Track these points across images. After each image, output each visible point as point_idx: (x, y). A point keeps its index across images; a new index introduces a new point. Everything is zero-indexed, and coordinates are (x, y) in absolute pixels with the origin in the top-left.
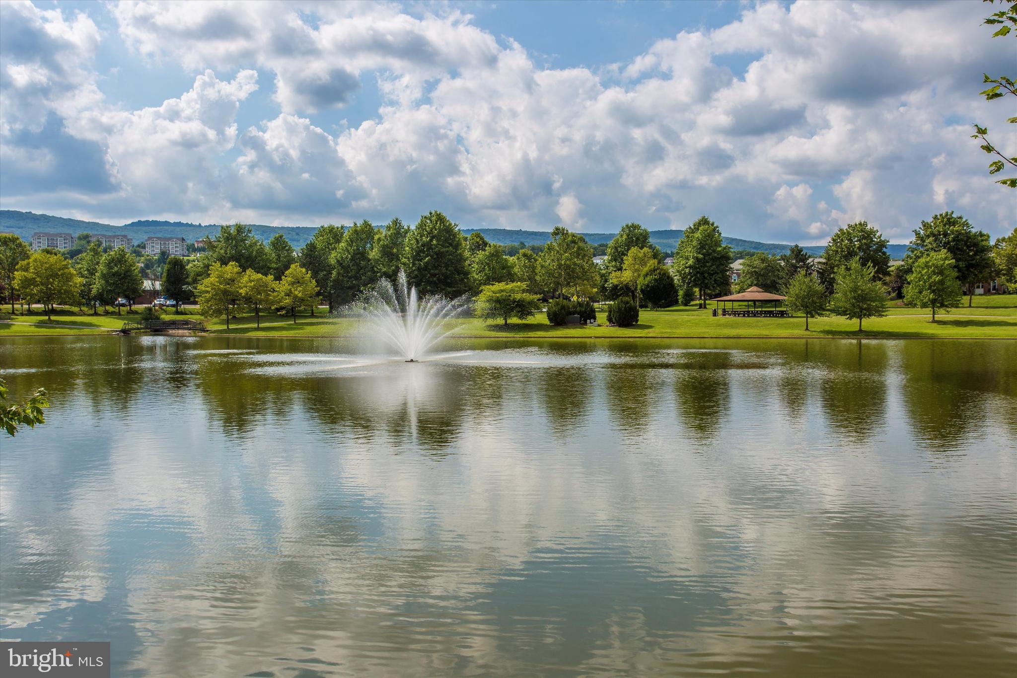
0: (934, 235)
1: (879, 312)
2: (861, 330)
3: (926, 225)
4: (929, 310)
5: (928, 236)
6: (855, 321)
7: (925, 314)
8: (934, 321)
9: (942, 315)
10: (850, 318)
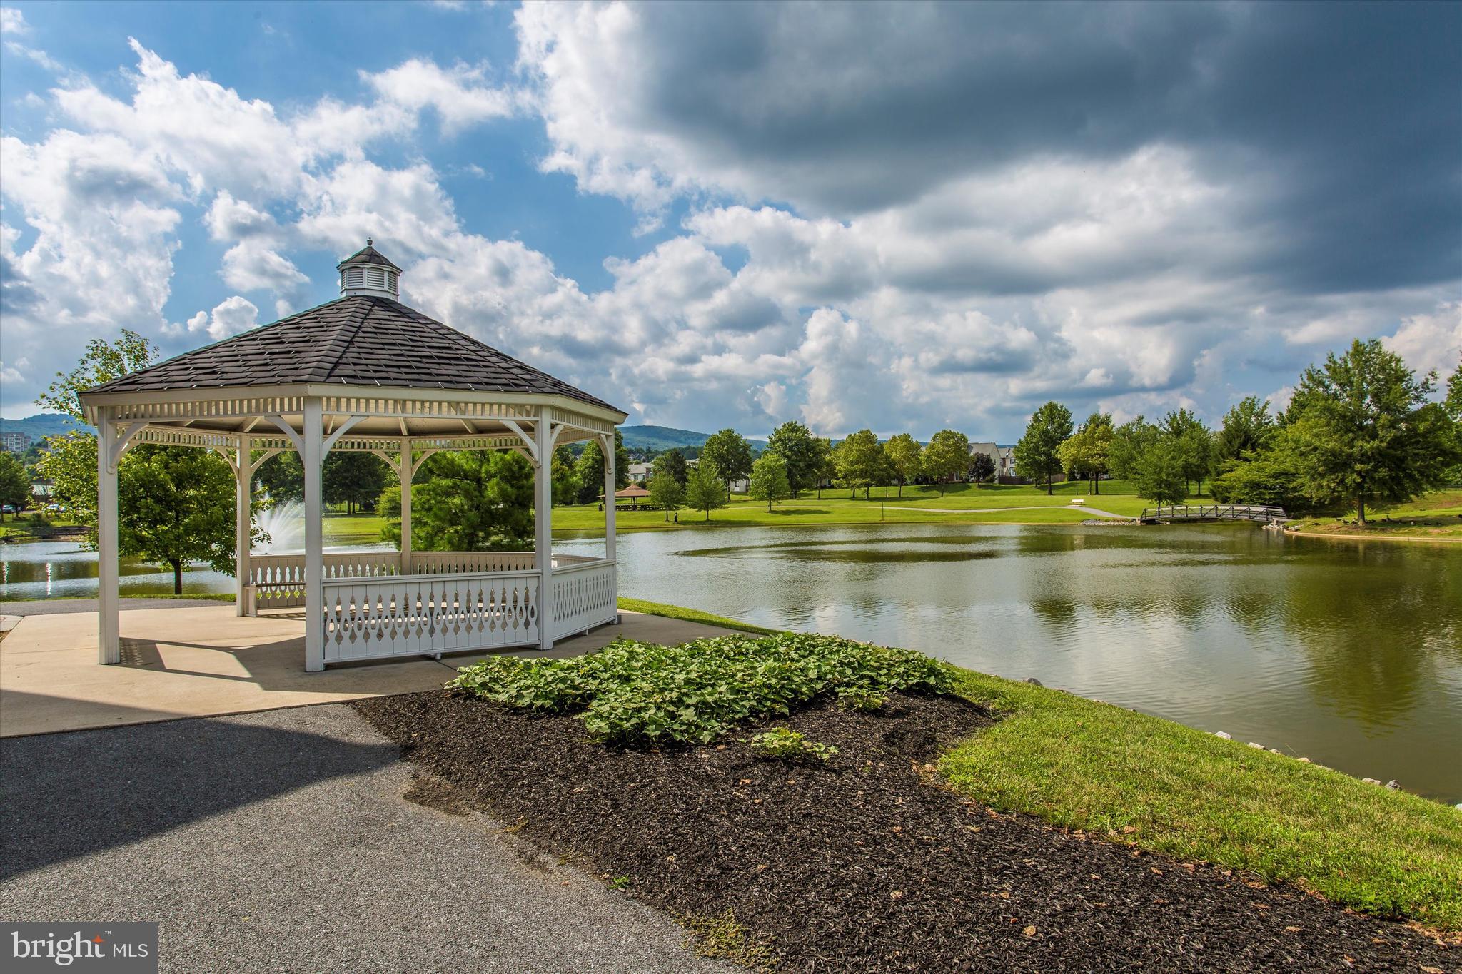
0: (782, 441)
1: (723, 503)
2: (708, 520)
3: (778, 432)
4: (766, 503)
5: (777, 441)
6: (704, 513)
7: (764, 506)
8: (772, 512)
9: (775, 507)
10: (700, 510)
